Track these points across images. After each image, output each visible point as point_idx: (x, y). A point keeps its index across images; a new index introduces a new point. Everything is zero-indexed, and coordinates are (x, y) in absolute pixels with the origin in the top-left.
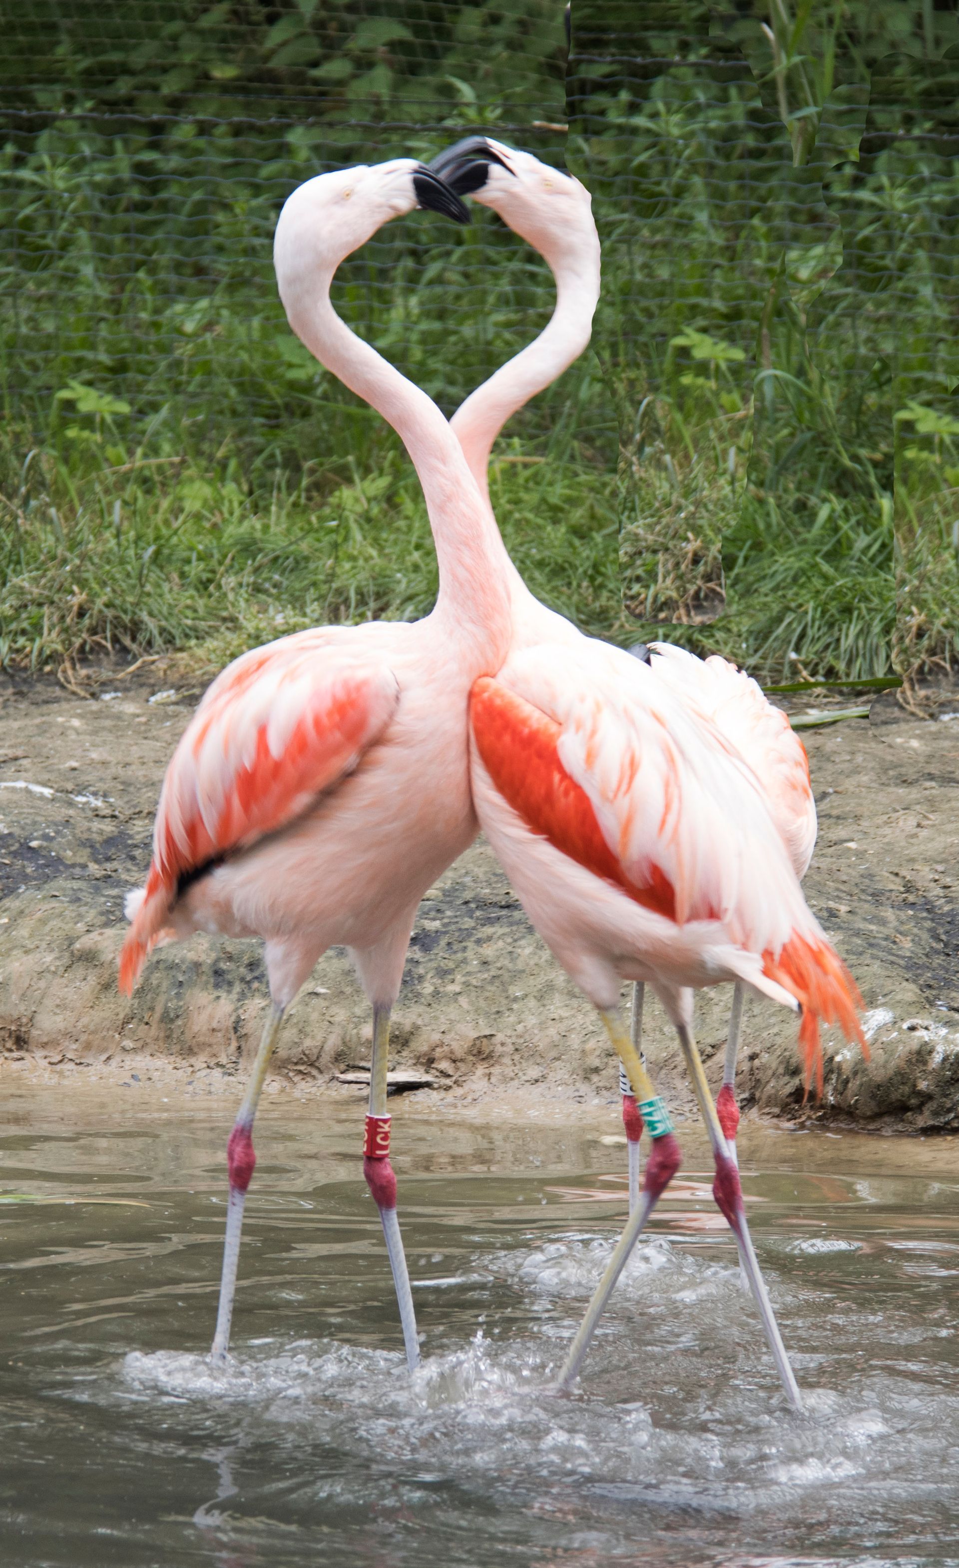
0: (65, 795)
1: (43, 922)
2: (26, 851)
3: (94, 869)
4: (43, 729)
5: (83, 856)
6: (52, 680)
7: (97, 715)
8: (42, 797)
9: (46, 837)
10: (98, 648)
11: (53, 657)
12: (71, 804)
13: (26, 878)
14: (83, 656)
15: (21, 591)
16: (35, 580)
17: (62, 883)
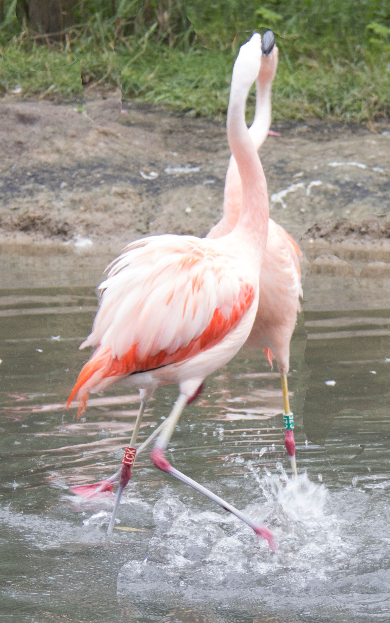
0: (370, 168)
1: (362, 212)
2: (356, 187)
3: (380, 194)
4: (362, 144)
5: (376, 189)
6: (364, 127)
7: (381, 140)
8: (361, 169)
9: (363, 183)
10: (382, 116)
11: (366, 120)
12: (372, 171)
13: (355, 197)
14: (377, 119)
15: (354, 96)
16: (359, 92)
17: (369, 199)
